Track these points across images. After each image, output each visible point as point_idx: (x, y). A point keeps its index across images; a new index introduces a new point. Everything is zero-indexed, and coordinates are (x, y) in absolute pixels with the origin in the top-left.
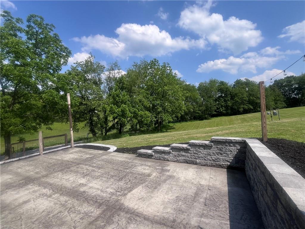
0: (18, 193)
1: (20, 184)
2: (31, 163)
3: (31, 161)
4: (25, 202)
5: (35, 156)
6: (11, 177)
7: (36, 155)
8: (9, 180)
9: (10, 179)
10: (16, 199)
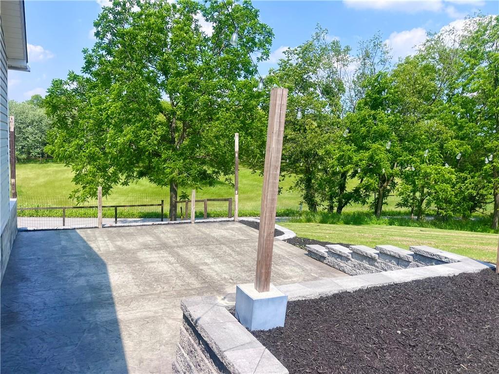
0: (151, 254)
1: (156, 247)
2: (176, 230)
3: (178, 228)
4: (152, 262)
5: (185, 223)
6: (152, 239)
7: (187, 223)
8: (149, 242)
9: (151, 241)
10: (147, 258)
